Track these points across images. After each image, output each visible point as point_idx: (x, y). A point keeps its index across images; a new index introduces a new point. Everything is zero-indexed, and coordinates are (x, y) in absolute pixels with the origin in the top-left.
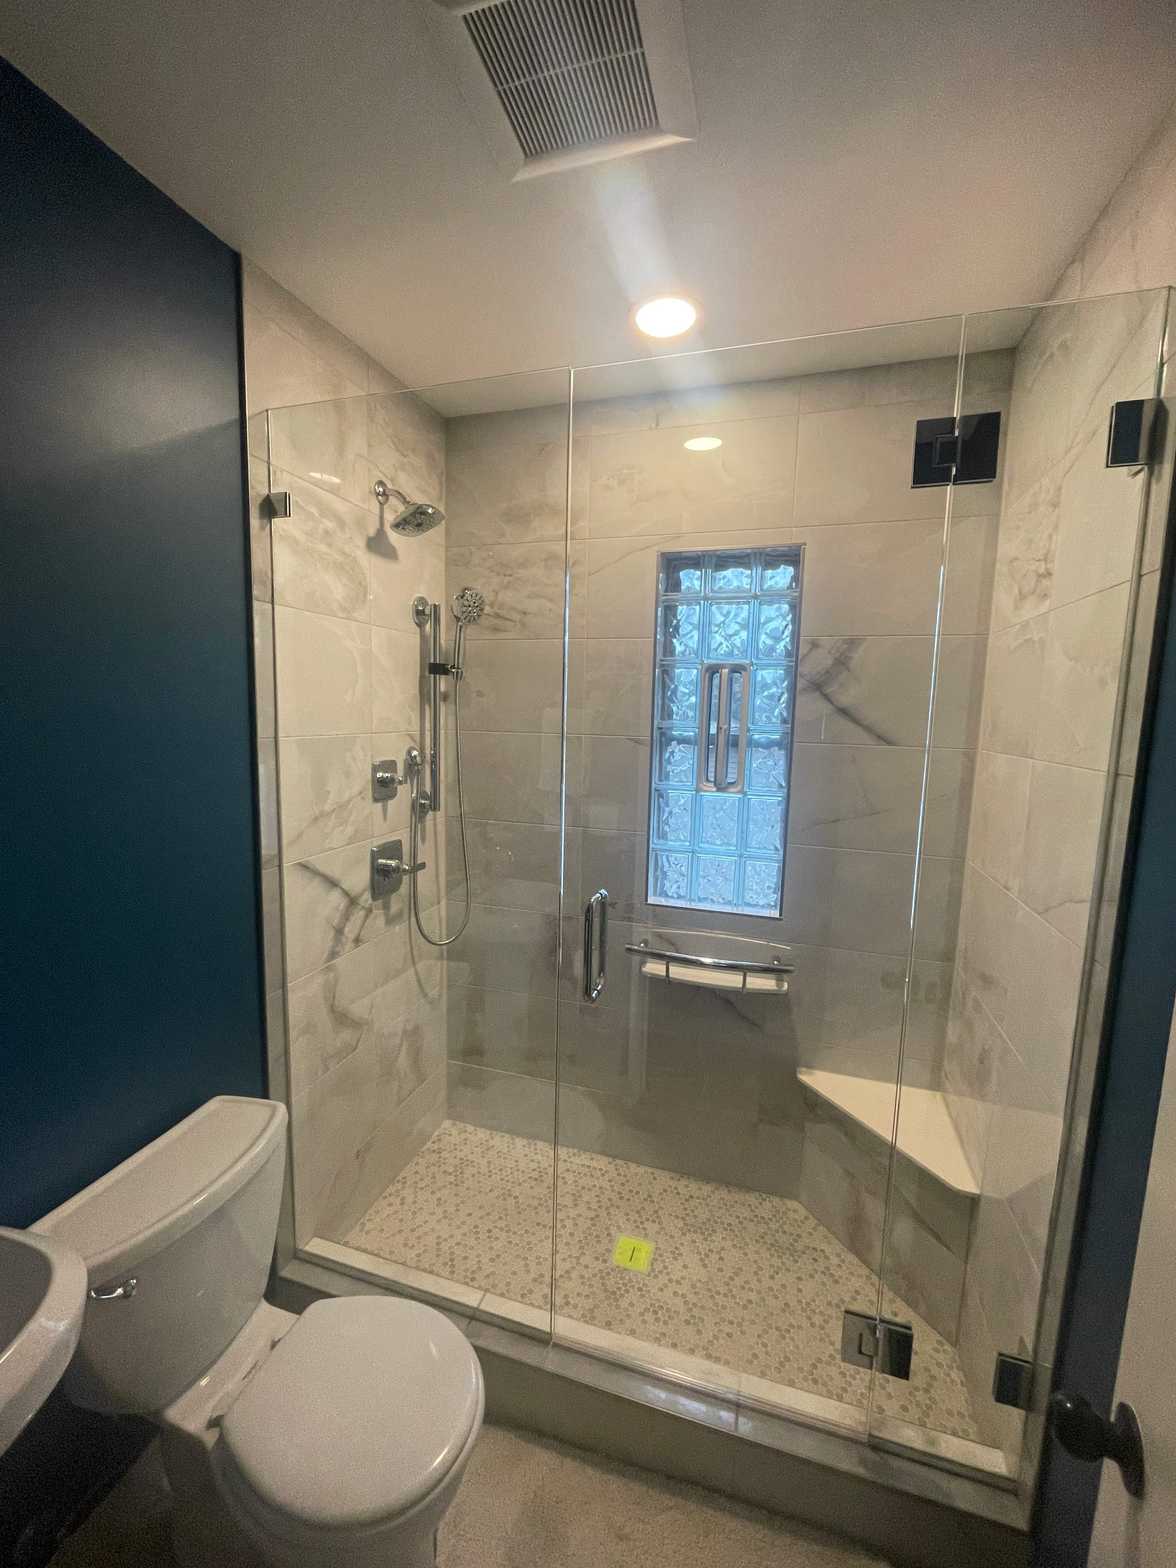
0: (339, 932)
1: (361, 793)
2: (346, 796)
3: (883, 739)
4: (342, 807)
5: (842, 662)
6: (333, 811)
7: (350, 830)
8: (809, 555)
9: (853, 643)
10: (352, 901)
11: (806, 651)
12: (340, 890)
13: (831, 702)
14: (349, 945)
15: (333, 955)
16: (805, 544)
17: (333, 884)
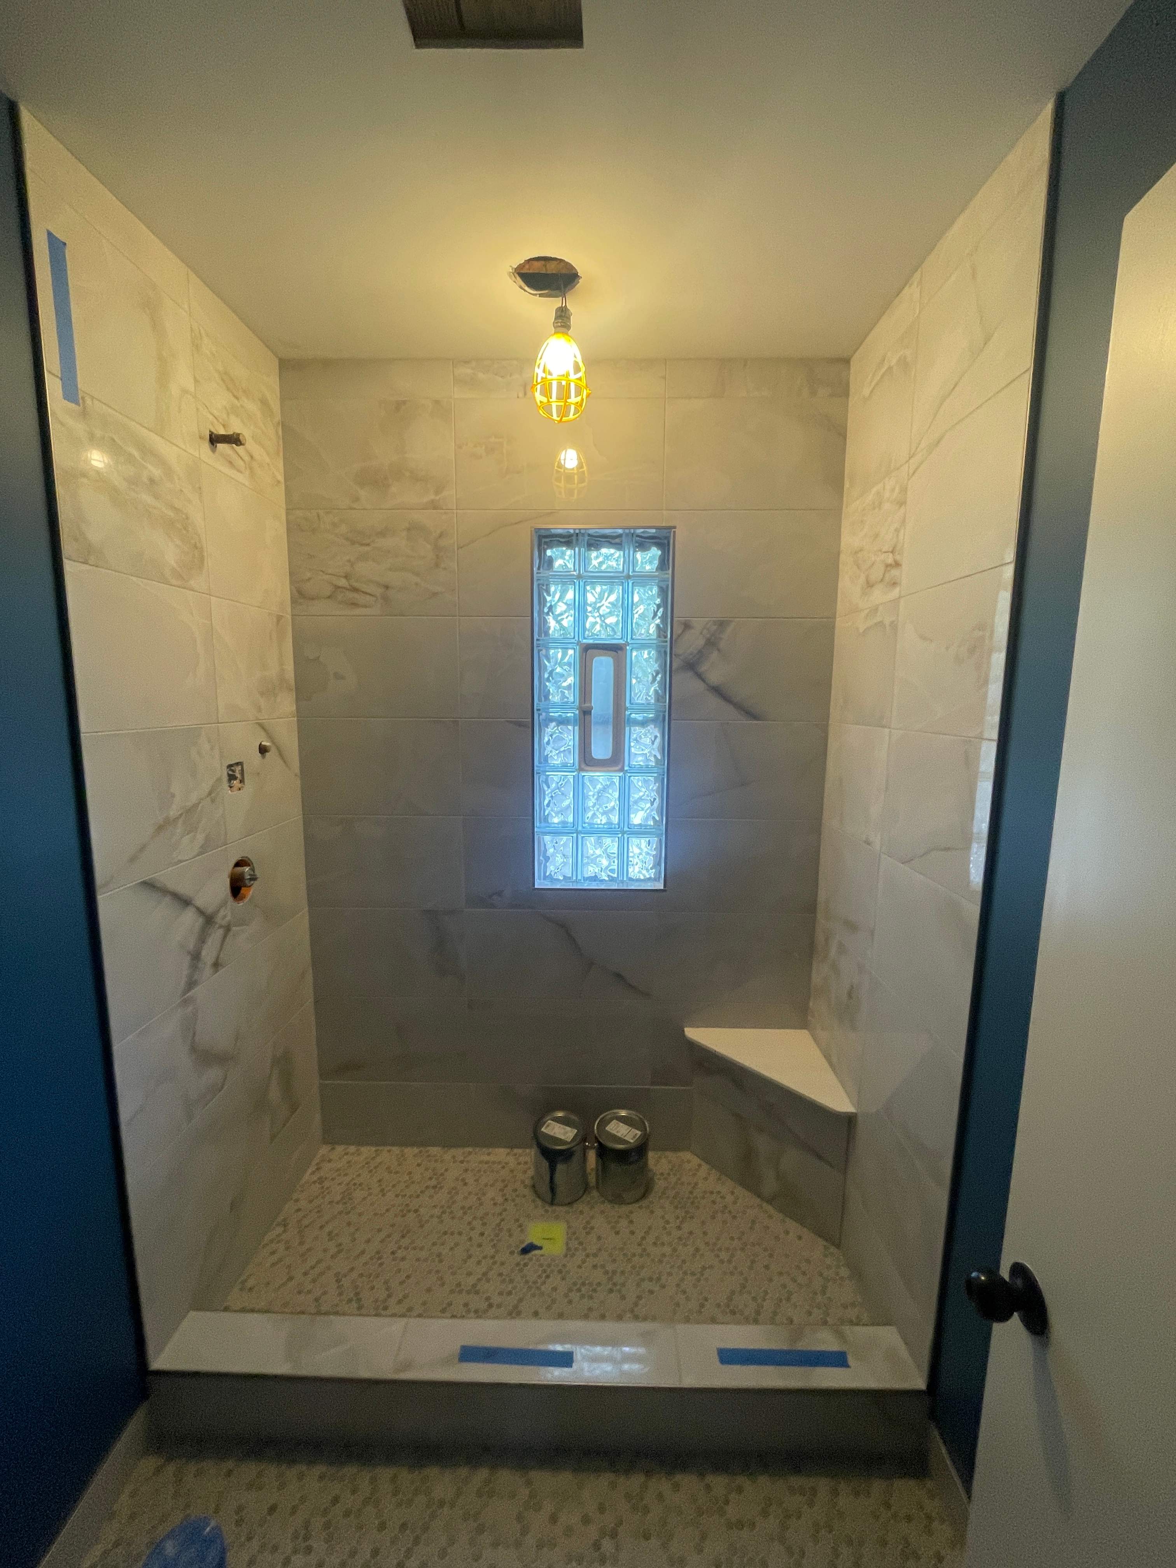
0: (196, 957)
1: (210, 794)
2: (194, 798)
3: (752, 715)
4: (189, 811)
5: (711, 643)
6: (181, 815)
7: (200, 838)
8: (681, 537)
9: (722, 624)
10: (209, 920)
11: (680, 632)
12: (194, 910)
13: (703, 680)
14: (208, 970)
15: (191, 984)
16: (675, 527)
17: (185, 902)
